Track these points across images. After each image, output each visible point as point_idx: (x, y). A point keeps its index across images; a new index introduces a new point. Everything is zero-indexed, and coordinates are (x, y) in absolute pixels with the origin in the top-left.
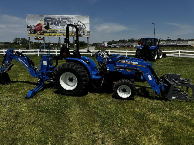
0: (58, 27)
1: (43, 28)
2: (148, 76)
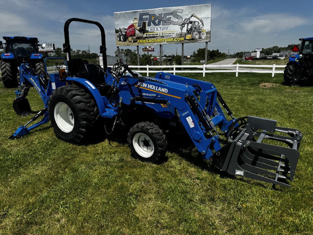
0: (159, 29)
1: (137, 32)
2: (187, 119)
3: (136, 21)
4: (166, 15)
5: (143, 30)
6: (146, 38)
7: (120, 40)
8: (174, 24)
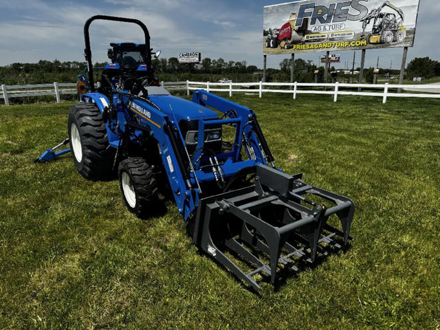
0: (327, 27)
1: (294, 33)
3: (294, 18)
4: (340, 5)
5: (303, 30)
6: (307, 41)
7: (269, 46)
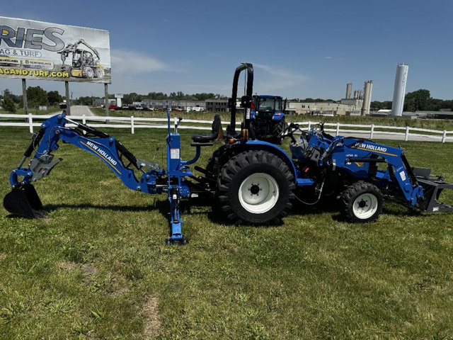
0: (18, 52)
2: (401, 173)
4: (31, 32)
8: (49, 48)
